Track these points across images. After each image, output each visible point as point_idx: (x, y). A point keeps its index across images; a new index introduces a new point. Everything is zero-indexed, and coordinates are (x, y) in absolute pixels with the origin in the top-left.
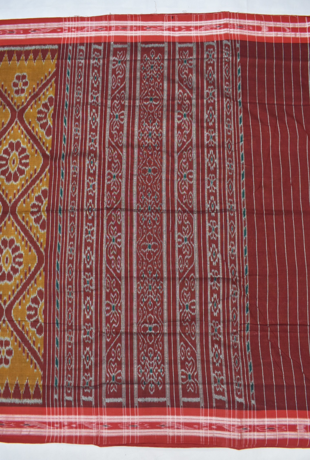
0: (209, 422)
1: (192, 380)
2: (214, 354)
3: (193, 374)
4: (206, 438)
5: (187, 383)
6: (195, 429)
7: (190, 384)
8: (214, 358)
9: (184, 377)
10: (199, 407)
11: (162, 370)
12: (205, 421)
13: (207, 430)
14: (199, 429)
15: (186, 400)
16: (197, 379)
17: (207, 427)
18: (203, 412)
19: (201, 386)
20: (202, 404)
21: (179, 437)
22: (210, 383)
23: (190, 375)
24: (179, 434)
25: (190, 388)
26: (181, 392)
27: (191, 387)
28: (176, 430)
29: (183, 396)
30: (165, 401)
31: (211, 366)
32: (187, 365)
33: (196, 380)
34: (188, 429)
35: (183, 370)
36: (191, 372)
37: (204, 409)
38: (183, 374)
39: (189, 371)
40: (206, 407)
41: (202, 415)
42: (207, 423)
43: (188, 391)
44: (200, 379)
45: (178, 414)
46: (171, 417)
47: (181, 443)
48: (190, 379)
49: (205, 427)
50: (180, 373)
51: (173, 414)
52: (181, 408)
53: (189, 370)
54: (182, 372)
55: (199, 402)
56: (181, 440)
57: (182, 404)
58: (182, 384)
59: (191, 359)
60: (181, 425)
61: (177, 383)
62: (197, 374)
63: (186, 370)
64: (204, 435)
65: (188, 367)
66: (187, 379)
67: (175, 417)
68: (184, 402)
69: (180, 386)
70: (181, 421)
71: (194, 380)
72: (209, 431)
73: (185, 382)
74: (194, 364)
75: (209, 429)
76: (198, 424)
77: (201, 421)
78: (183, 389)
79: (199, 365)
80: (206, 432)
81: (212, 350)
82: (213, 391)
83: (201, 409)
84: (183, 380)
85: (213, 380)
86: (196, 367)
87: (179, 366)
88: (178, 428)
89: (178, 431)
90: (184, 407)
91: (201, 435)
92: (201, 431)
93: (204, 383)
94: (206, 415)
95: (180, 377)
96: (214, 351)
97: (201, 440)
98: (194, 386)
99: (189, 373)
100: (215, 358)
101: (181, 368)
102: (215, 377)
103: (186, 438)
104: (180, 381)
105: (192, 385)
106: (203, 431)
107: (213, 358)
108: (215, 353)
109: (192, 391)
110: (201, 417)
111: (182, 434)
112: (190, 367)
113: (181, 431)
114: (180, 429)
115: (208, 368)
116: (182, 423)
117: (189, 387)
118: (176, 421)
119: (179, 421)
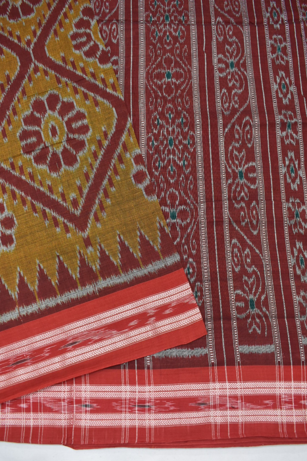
0: (293, 392)
1: (256, 311)
2: (297, 260)
3: (259, 298)
4: (290, 425)
5: (247, 317)
6: (267, 407)
7: (253, 318)
8: (297, 268)
9: (241, 304)
10: (274, 364)
11: (199, 294)
12: (287, 391)
13: (291, 409)
14: (274, 407)
15: (246, 349)
16: (268, 309)
17: (290, 403)
18: (282, 374)
19: (274, 322)
20: (279, 358)
21: (234, 426)
22: (291, 316)
23: (252, 301)
24: (234, 420)
25: (254, 326)
26: (235, 334)
27: (256, 323)
28: (229, 412)
29: (241, 343)
30: (206, 355)
31: (293, 283)
32: (245, 281)
33: (264, 309)
34: (252, 409)
35: (239, 292)
36: (255, 295)
37: (282, 367)
38: (238, 298)
39: (251, 293)
40: (286, 363)
41: (280, 380)
42: (290, 396)
43: (250, 331)
44: (273, 307)
45: (232, 379)
46: (218, 385)
47: (241, 436)
48: (253, 308)
49: (286, 402)
50: (232, 297)
51: (222, 379)
52: (237, 367)
53: (251, 290)
54: (237, 295)
55: (273, 354)
56: (240, 432)
57: (238, 359)
58: (238, 319)
59: (254, 271)
60: (239, 401)
61: (228, 318)
62: (266, 298)
63: (244, 291)
64: (285, 420)
65: (248, 286)
66: (247, 308)
67: (227, 385)
68: (242, 355)
69: (235, 324)
70: (239, 393)
71: (261, 310)
72: (294, 412)
73: (244, 315)
74: (260, 280)
75: (296, 408)
76: (273, 397)
77: (277, 392)
78: (240, 329)
79: (269, 283)
80: (289, 412)
81: (292, 253)
82: (299, 331)
83: (277, 366)
84: (239, 310)
85: (297, 309)
86: (264, 284)
87: (231, 283)
88: (232, 408)
89: (233, 412)
90: (243, 363)
91: (279, 420)
92: (278, 412)
93: (280, 316)
94: (287, 379)
95: (234, 305)
96: (296, 254)
97: (280, 430)
98: (262, 321)
99: (251, 297)
100: (299, 268)
101: (235, 288)
102: (300, 303)
103: (249, 426)
104: (234, 313)
105: (258, 320)
106: (284, 412)
107: (294, 267)
108: (298, 257)
109: (259, 332)
110: (277, 384)
111: (241, 420)
112: (252, 284)
113: (240, 412)
114: (237, 408)
115: (287, 287)
116: (241, 397)
117: (251, 325)
118: (228, 393)
119: (233, 392)
